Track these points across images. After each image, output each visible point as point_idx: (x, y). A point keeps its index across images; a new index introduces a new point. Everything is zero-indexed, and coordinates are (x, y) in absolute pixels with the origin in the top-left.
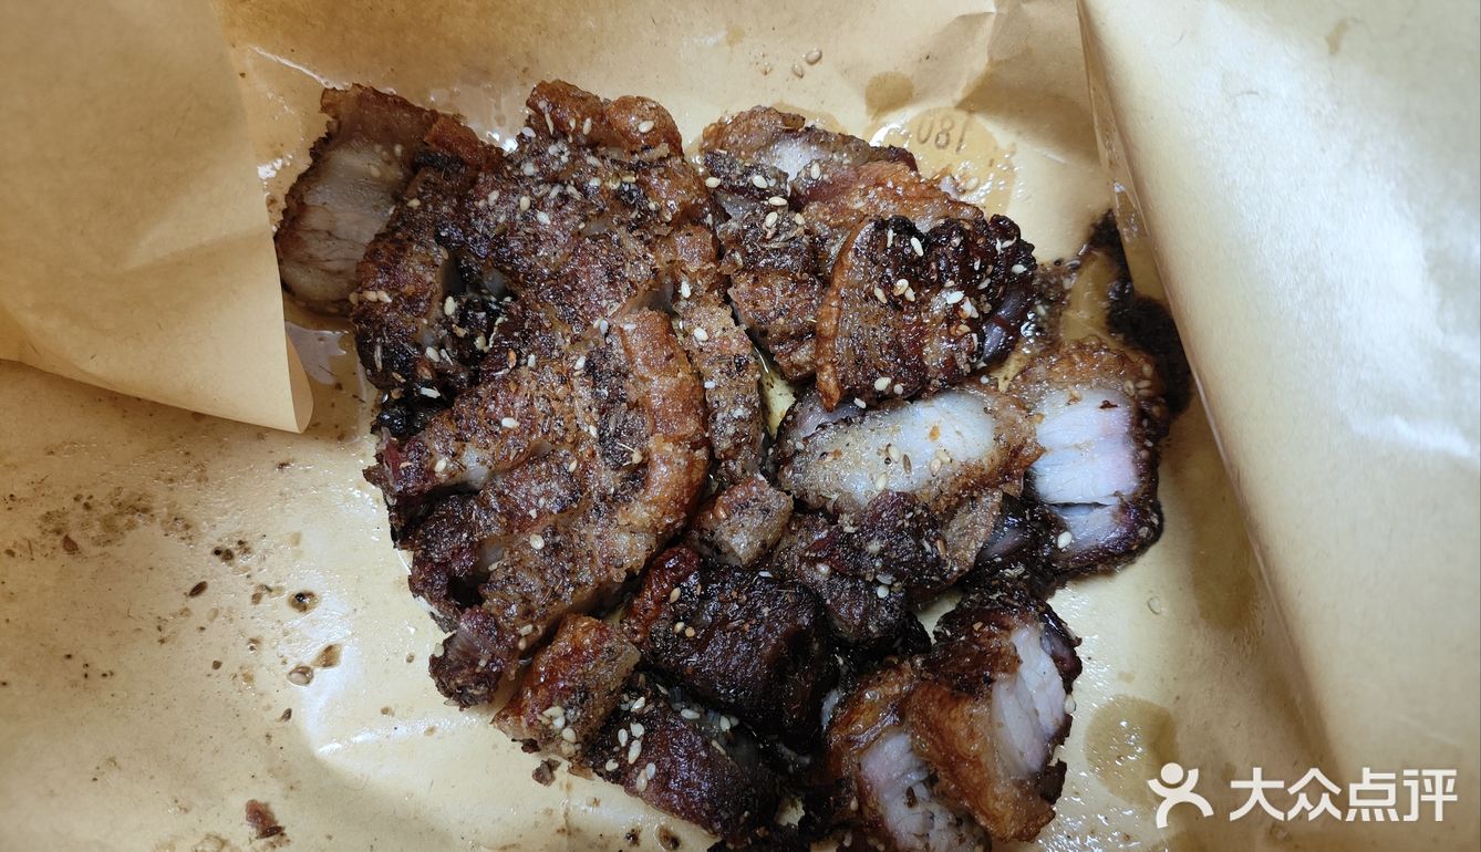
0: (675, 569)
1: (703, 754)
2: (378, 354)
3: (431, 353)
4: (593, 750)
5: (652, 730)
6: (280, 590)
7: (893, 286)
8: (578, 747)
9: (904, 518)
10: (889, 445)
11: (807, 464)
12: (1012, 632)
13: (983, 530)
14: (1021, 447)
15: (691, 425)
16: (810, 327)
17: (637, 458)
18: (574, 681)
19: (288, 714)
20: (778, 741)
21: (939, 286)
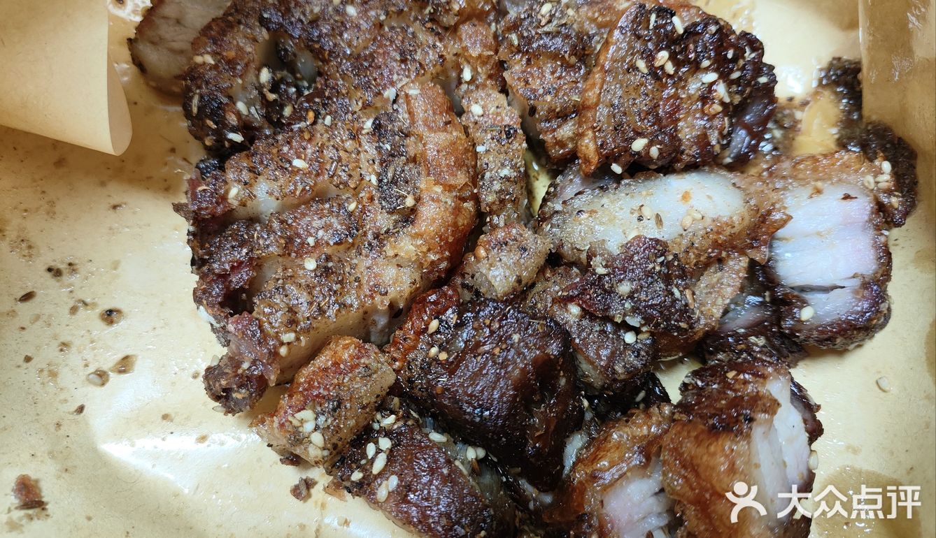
0: (435, 303)
1: (445, 471)
2: (195, 101)
3: (241, 106)
4: (342, 461)
5: (399, 445)
6: (94, 305)
7: (654, 59)
8: (326, 453)
9: (655, 261)
10: (642, 206)
11: (564, 222)
12: (768, 382)
13: (729, 290)
14: (769, 213)
15: (461, 179)
16: (574, 106)
17: (410, 202)
18: (328, 390)
19: (81, 409)
20: (520, 475)
21: (696, 67)
